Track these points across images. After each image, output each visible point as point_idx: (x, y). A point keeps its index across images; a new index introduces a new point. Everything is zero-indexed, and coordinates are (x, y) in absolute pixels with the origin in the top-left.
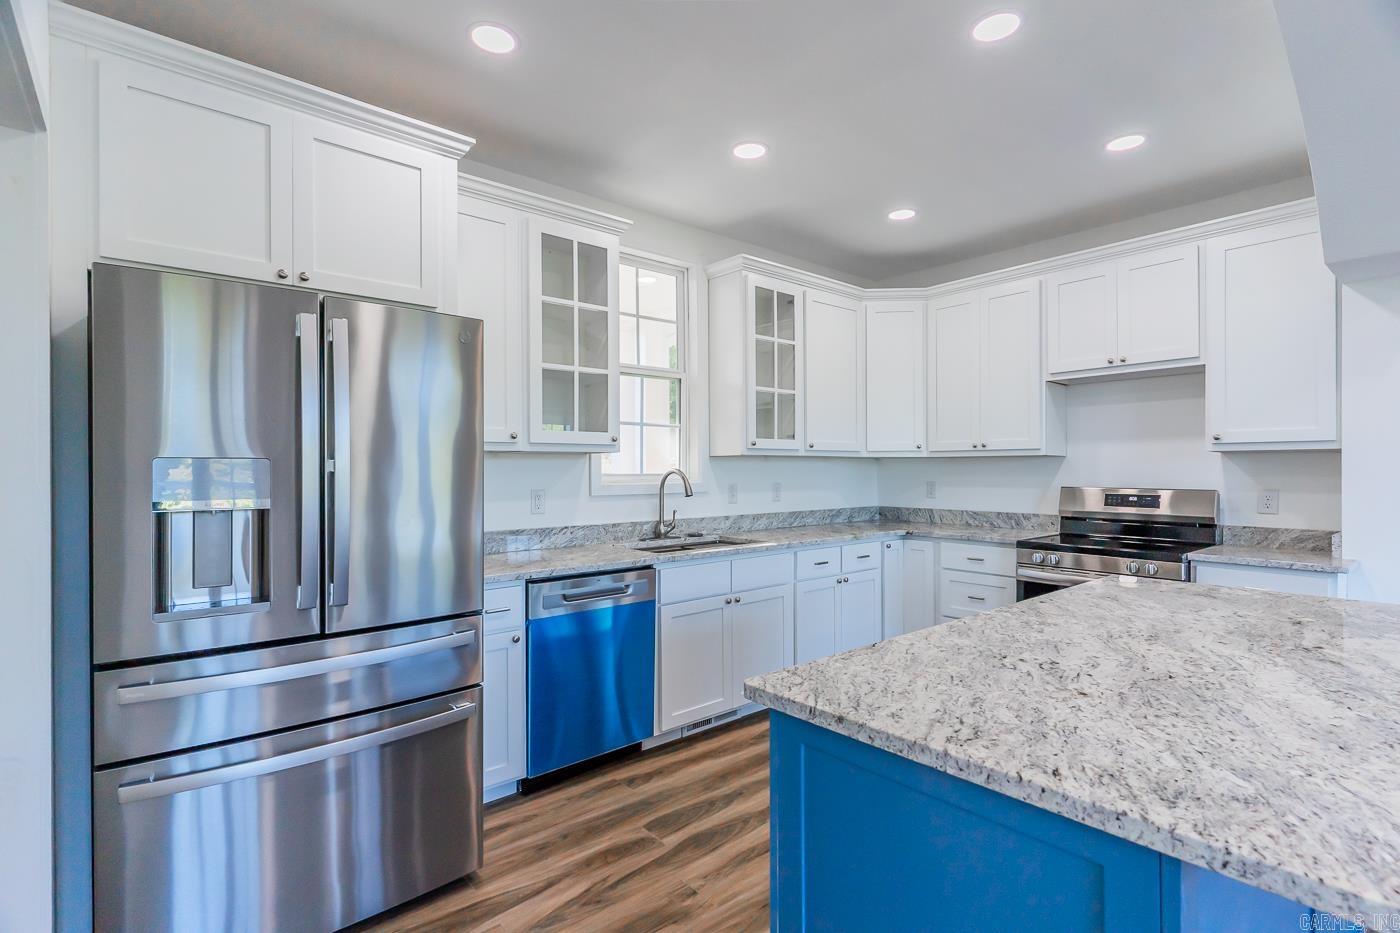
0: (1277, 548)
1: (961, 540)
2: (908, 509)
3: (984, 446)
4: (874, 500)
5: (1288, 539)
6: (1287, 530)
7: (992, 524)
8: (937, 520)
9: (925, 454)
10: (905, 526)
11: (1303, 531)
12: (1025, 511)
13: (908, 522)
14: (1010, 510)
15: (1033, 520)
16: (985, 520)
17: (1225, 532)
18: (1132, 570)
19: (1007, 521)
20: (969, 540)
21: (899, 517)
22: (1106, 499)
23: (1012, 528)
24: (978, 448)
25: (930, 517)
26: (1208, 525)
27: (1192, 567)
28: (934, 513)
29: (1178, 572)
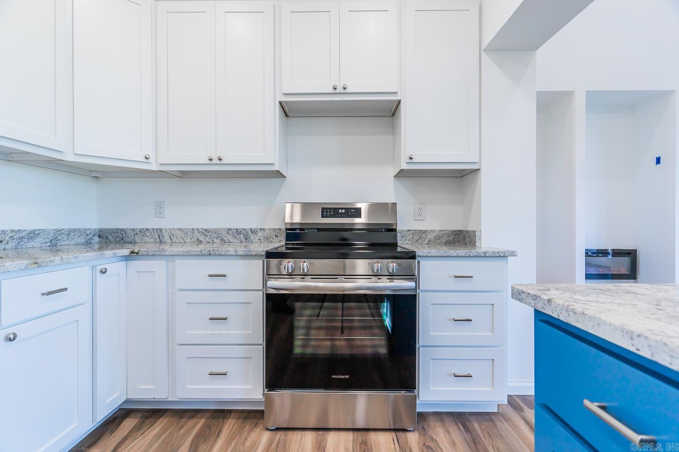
0: (427, 244)
1: (201, 255)
2: (134, 230)
3: (220, 160)
4: (93, 223)
5: (432, 237)
6: (432, 231)
7: (222, 240)
8: (167, 238)
9: (154, 167)
10: (129, 246)
11: (440, 231)
12: (253, 227)
13: (134, 243)
14: (240, 226)
15: (260, 234)
16: (216, 236)
17: (398, 234)
18: (375, 271)
19: (236, 235)
20: (210, 254)
21: (123, 239)
22: (323, 212)
23: (242, 242)
24: (214, 162)
25: (159, 236)
26: (391, 230)
27: (419, 262)
28: (164, 231)
29: (411, 268)
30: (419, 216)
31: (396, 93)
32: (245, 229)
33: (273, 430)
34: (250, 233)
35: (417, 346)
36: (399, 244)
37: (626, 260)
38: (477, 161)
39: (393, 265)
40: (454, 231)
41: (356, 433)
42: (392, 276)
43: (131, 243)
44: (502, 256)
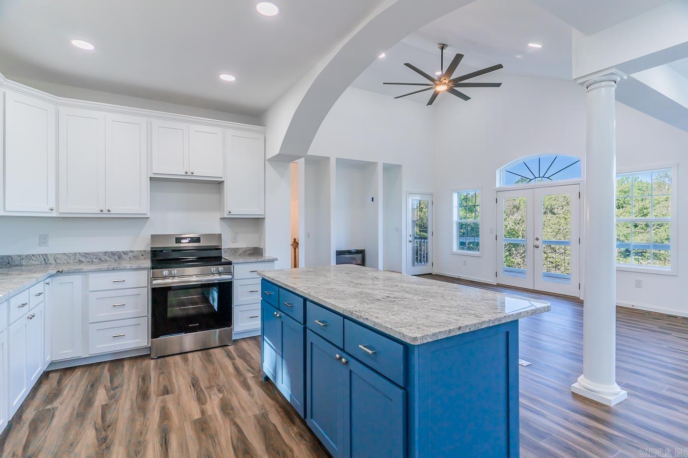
0: (238, 256)
2: (20, 256)
3: (109, 211)
5: (242, 252)
6: (241, 248)
7: (100, 259)
8: (51, 260)
11: (246, 248)
12: (125, 250)
14: (114, 249)
15: (130, 254)
16: (95, 257)
17: (223, 251)
18: (212, 271)
19: (112, 256)
20: (114, 269)
21: (9, 263)
22: (176, 240)
23: (116, 260)
24: (104, 212)
25: (45, 260)
26: (218, 249)
27: (233, 266)
28: (49, 256)
29: (230, 269)
30: (234, 240)
31: (222, 177)
32: (118, 252)
33: (155, 359)
34: (122, 254)
35: (233, 306)
36: (223, 257)
37: (360, 256)
38: (264, 214)
39: (221, 268)
40: (254, 248)
41: (202, 351)
42: (220, 273)
43: (17, 265)
44: (272, 261)
